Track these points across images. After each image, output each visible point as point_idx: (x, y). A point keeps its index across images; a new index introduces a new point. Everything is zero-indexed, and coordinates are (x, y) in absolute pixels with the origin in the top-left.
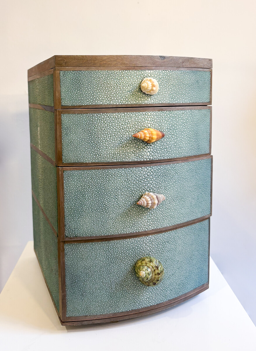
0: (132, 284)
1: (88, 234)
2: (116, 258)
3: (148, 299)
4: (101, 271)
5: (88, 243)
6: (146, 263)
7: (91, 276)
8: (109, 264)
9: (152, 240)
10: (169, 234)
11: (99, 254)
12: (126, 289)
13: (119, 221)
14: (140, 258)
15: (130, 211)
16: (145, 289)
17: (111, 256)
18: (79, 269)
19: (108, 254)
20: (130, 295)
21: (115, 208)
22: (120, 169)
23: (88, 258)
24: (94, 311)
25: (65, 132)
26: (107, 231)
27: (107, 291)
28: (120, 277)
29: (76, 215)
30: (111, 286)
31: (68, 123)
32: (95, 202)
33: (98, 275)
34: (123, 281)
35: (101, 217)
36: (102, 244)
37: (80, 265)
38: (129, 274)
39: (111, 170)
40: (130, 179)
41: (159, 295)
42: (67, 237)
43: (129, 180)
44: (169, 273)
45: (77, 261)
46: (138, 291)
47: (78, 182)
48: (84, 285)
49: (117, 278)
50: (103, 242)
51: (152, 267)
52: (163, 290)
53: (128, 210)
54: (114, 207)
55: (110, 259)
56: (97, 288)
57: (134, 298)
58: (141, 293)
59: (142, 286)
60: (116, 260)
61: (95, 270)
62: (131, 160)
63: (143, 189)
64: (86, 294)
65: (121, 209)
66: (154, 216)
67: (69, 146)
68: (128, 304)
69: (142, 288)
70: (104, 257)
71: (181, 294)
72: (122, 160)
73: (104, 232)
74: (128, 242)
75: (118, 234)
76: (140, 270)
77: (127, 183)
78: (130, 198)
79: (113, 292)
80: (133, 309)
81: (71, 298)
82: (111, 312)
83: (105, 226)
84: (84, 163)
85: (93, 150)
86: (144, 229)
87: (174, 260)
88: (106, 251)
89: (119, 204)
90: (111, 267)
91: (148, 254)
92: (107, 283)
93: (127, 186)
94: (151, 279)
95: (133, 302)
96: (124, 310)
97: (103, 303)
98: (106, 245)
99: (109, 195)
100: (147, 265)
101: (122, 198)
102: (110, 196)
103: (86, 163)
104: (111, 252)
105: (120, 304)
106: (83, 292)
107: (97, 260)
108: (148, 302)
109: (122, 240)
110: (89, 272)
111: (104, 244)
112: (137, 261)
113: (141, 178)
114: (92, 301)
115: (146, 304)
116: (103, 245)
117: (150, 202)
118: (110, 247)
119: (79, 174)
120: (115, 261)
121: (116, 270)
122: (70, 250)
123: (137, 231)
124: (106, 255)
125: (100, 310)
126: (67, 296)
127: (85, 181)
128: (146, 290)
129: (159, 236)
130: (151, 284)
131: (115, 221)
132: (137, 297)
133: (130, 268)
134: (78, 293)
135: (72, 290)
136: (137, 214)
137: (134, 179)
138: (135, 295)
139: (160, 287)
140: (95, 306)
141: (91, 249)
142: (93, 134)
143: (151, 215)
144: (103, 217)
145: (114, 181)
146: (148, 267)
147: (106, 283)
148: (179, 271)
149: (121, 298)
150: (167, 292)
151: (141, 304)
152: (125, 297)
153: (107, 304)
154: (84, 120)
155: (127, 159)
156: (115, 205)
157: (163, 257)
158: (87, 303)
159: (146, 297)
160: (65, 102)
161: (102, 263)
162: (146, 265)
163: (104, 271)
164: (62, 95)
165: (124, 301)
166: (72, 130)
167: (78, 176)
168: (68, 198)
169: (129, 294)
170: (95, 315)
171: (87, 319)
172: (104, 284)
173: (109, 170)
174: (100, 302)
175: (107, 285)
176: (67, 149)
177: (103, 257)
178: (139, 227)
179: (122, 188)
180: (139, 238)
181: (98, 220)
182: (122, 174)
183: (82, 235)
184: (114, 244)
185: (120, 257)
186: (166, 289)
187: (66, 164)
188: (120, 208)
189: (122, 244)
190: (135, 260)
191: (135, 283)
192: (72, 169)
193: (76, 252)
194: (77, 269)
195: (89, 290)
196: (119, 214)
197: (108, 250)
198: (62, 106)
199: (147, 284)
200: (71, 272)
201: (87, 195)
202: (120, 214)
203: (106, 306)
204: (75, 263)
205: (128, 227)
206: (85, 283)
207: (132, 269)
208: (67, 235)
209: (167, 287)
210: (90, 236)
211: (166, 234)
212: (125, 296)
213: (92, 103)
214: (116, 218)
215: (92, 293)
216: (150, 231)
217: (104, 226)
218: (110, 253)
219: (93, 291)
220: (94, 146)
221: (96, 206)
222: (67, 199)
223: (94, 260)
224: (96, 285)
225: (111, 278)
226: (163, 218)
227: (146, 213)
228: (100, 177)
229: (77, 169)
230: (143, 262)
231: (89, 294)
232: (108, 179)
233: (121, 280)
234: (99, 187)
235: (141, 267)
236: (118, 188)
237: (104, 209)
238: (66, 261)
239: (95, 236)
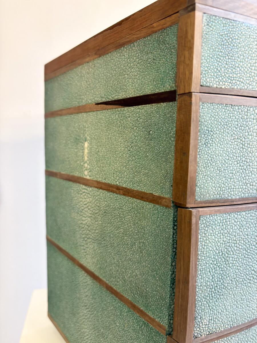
1: (227, 326)
5: (223, 339)
25: (204, 140)
26: (252, 314)
29: (213, 297)
31: (210, 122)
36: (240, 336)
42: (196, 337)
47: (220, 236)
67: (208, 166)
83: (250, 306)
84: (228, 199)
85: (243, 175)
103: (232, 200)
111: (244, 335)
116: (242, 337)
119: (223, 220)
127: (230, 233)
142: (246, 145)
144: (250, 292)
154: (234, 117)
160: (206, 79)
164: (203, 64)
166: (215, 136)
167: (221, 224)
168: (204, 267)
176: (205, 174)
183: (218, 329)
187: (201, 202)
192: (213, 212)
198: (201, 86)
208: (196, 334)
213: (248, 85)
220: (245, 167)
222: (202, 270)
229: (220, 212)
237: (252, 279)
239: (237, 326)
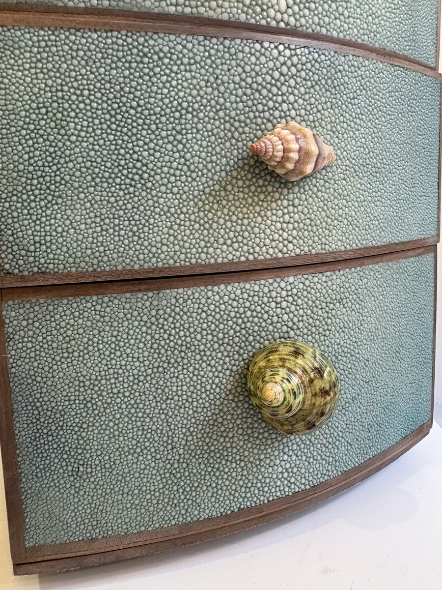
0: (237, 432)
1: (83, 264)
2: (184, 348)
3: (286, 475)
4: (135, 391)
5: (88, 298)
6: (281, 359)
7: (102, 410)
8: (161, 369)
9: (295, 291)
10: (343, 278)
11: (128, 333)
12: (221, 448)
13: (190, 220)
14: (260, 348)
15: (225, 190)
16: (276, 444)
17: (168, 341)
18: (59, 386)
19: (157, 336)
20: (234, 465)
21: (174, 175)
22: (190, 38)
23: (91, 348)
24: (119, 521)
26: (151, 255)
27: (158, 456)
28: (200, 410)
29: (36, 196)
30: (170, 442)
32: (105, 152)
33: (127, 407)
34: (208, 422)
35: (129, 206)
36: (134, 301)
37: (61, 374)
38: (228, 400)
39: (155, 36)
40: (225, 78)
41: (316, 460)
42: (8, 273)
43: (219, 81)
44: (344, 396)
45: (49, 360)
46: (256, 451)
47: (36, 73)
48: (81, 442)
49: (191, 412)
50: (140, 295)
51: (304, 371)
52: (327, 445)
53: (220, 186)
54: (172, 171)
55: (163, 351)
56: (126, 449)
57: (245, 473)
58: (266, 458)
59: (270, 434)
60: (186, 354)
61: (115, 391)
62: (225, 17)
63: (269, 120)
64: (89, 470)
65: (198, 179)
66: (302, 212)
68: (227, 493)
69: (269, 442)
70: (145, 345)
71: (373, 453)
72: (195, 10)
73: (141, 256)
74: (222, 294)
75: (188, 264)
76: (263, 381)
77: (216, 92)
78: (224, 144)
79: (177, 457)
80: (242, 507)
81: (38, 484)
82: (173, 522)
83: (142, 235)
86: (271, 251)
87: (358, 356)
88: (149, 324)
89: (188, 163)
90: (167, 377)
91: (286, 335)
92: (159, 431)
93: (213, 102)
94: (300, 410)
95: (242, 486)
96: (214, 513)
97: (148, 496)
98: (148, 304)
99: (153, 127)
100: (287, 364)
101: (199, 142)
102: (157, 133)
104: (166, 327)
105: (202, 494)
106: (79, 464)
107: (121, 356)
108: (286, 482)
109: (203, 288)
110: (95, 396)
111: (143, 300)
112: (253, 357)
113: (259, 79)
114: (108, 491)
115: (280, 490)
116: (140, 305)
117: (295, 146)
118: (161, 312)
119: (38, 41)
120: (183, 358)
121: (185, 388)
122: (25, 323)
123: (251, 257)
124: (149, 337)
125: (139, 519)
126: (24, 480)
127: (62, 71)
128: (282, 447)
129: (316, 280)
130: (300, 426)
131: (178, 221)
132: (255, 470)
133: (231, 378)
134: (62, 467)
135: (39, 460)
136: (250, 201)
137: (237, 79)
138: (249, 466)
139: (321, 437)
140: (121, 507)
141: (98, 317)
143: (291, 209)
144: (136, 205)
145: (170, 79)
146: (289, 370)
147: (156, 431)
148: (370, 388)
149: (205, 475)
150: (338, 449)
151: (266, 489)
152: (218, 474)
153: (161, 498)
155: (214, 10)
156: (175, 165)
157: (328, 346)
158: (95, 498)
159: (280, 469)
161: (137, 364)
162: (283, 366)
163: (147, 392)
165: (214, 485)
167: (35, 50)
169: (231, 462)
170: (123, 534)
171: (98, 547)
172: (149, 436)
173: (151, 38)
174: (136, 491)
175: (157, 439)
177: (141, 345)
178: (258, 245)
179: (196, 106)
180: (258, 282)
181: (116, 216)
182: (198, 58)
183: (61, 267)
184: (177, 301)
185: (196, 343)
186: (337, 443)
188: (194, 175)
189: (203, 301)
190: (245, 356)
191: (248, 428)
193: (44, 330)
194: (53, 388)
195: (97, 456)
196: (191, 197)
197: (157, 320)
199: (286, 427)
200: (31, 400)
201: (72, 125)
202: (195, 197)
203: (158, 504)
204: (42, 369)
205: (221, 241)
206: (84, 434)
207: (236, 384)
208: (7, 267)
209: (338, 435)
210: (91, 269)
211: (334, 277)
212: (218, 469)
214: (179, 211)
215: (107, 466)
216: (291, 258)
217: (139, 238)
218: (165, 332)
219: (112, 459)
221: (109, 164)
223: (109, 356)
224: (121, 439)
225: (170, 413)
226: (326, 223)
227: (276, 201)
228: (119, 60)
229: (29, 24)
230: (271, 358)
231: (99, 468)
232: (147, 71)
233: (202, 418)
234: (115, 97)
235: (269, 373)
236: (185, 105)
237: (137, 177)
238: (11, 361)
239: (111, 271)
